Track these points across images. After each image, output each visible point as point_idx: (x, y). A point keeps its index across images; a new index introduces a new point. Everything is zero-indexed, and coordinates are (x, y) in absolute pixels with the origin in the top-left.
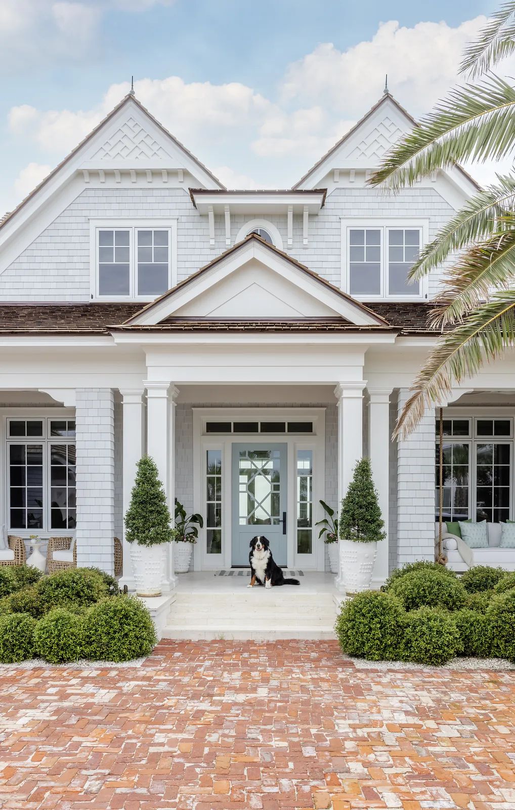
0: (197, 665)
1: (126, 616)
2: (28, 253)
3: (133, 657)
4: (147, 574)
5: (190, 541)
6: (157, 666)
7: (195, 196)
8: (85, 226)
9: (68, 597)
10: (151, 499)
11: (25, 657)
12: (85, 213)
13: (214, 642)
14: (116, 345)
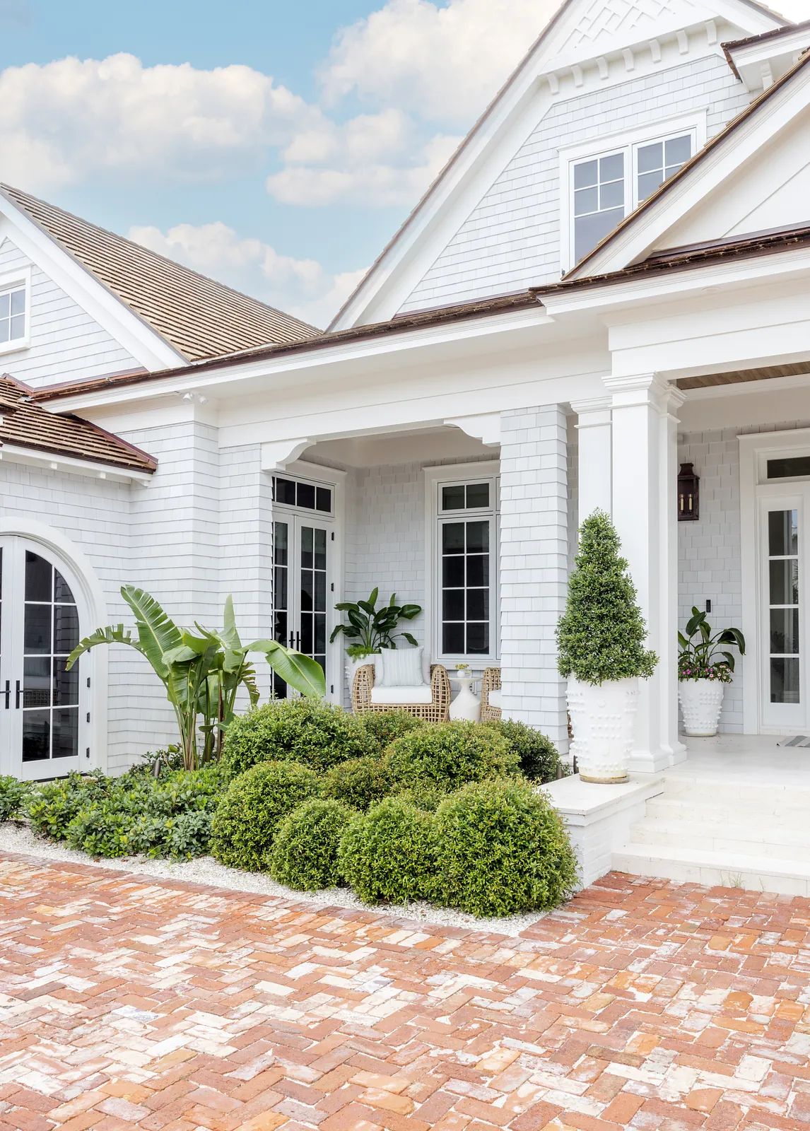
0: (640, 949)
1: (501, 825)
2: (469, 226)
3: (512, 910)
4: (594, 738)
5: (721, 679)
6: (549, 939)
7: (734, 55)
8: (552, 164)
9: (431, 775)
10: (600, 594)
11: (325, 885)
12: (552, 143)
13: (717, 891)
14: (552, 321)
